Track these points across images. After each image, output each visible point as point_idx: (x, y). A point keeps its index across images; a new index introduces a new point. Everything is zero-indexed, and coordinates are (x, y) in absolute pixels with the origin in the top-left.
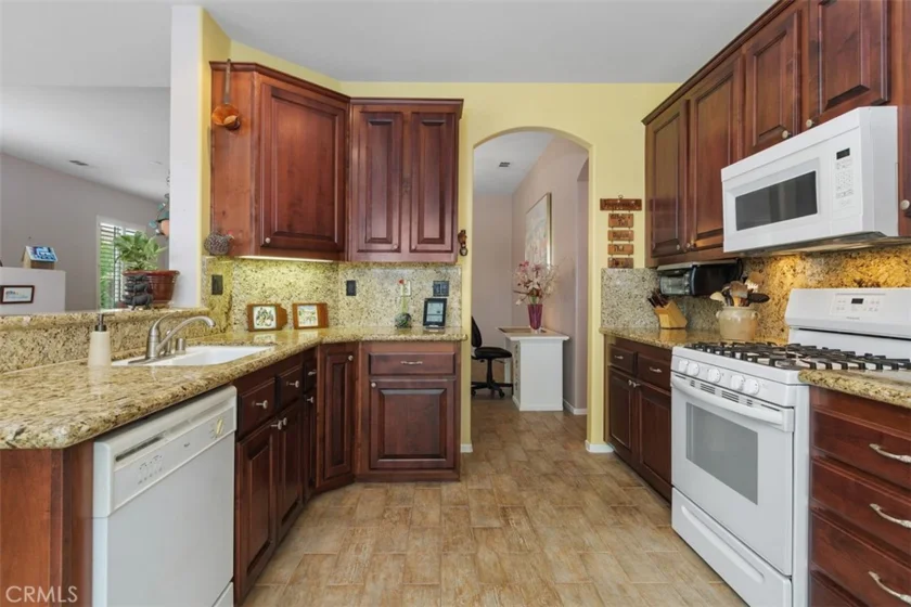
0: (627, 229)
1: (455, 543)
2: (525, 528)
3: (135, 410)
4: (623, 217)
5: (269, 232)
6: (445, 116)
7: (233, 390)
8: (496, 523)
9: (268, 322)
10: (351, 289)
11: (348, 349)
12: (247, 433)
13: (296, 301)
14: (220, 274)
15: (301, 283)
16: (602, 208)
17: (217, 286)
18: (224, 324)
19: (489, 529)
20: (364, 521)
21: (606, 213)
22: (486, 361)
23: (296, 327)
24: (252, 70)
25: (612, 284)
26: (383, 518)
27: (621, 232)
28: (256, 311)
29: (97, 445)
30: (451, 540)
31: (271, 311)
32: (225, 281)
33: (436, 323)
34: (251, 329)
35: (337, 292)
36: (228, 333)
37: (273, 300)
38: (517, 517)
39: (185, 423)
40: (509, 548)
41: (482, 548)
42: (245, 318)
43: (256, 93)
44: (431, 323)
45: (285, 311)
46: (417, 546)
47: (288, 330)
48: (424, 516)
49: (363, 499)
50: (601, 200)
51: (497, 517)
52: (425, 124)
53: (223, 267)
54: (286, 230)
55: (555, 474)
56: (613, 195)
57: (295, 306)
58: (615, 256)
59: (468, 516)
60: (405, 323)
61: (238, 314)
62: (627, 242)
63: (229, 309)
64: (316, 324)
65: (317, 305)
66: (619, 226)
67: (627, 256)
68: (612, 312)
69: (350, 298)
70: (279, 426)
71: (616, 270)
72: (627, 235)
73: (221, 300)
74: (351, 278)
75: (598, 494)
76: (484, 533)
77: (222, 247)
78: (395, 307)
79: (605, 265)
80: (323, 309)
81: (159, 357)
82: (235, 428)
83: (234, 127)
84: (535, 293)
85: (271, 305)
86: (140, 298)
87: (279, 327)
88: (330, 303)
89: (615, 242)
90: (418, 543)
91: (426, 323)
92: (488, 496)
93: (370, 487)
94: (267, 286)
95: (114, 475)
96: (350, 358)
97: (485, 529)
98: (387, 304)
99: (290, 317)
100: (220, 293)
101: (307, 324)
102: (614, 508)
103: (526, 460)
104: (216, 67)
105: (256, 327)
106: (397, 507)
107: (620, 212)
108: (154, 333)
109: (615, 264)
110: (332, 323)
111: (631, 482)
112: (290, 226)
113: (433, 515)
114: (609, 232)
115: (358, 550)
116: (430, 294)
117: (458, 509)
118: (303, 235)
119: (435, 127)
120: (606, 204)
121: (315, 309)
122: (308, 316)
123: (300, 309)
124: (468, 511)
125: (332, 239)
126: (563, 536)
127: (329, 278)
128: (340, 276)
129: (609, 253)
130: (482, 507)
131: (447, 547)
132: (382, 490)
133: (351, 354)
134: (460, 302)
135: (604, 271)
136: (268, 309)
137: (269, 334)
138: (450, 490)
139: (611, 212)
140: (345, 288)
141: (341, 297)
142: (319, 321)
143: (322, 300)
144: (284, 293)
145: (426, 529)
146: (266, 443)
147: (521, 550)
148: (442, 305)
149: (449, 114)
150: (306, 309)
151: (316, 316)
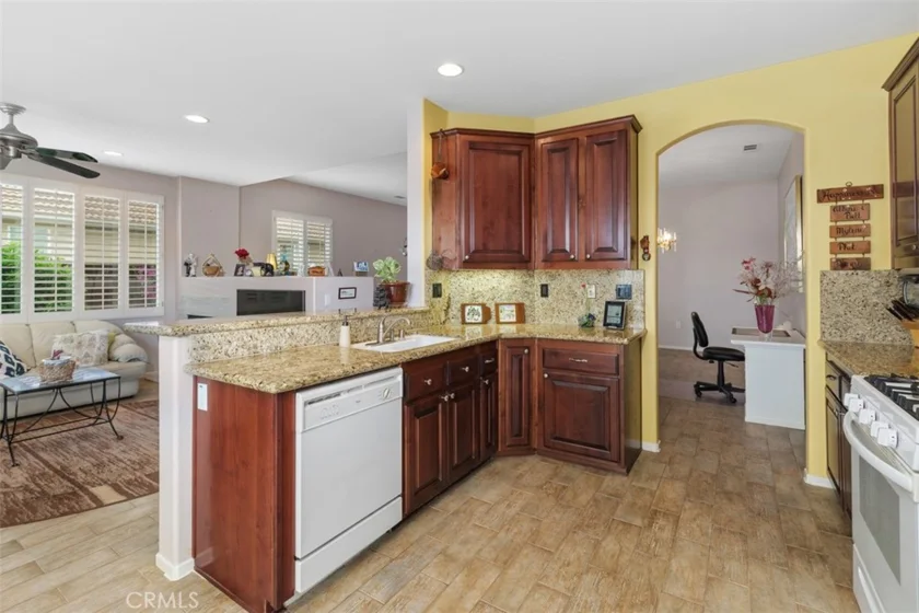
0: (861, 222)
1: (588, 526)
2: (666, 534)
3: (316, 378)
4: (853, 208)
5: (467, 252)
6: (616, 134)
7: (400, 370)
8: (638, 522)
9: (476, 317)
10: (545, 291)
11: (526, 344)
12: (415, 399)
13: (498, 301)
14: (439, 282)
15: (503, 287)
16: (820, 201)
17: (437, 291)
18: (443, 319)
19: (628, 525)
20: (525, 486)
21: (827, 207)
22: (716, 362)
23: (498, 322)
24: (454, 134)
25: (835, 290)
26: (541, 487)
27: (850, 226)
28: (467, 309)
29: (298, 394)
30: (586, 523)
31: (479, 309)
32: (443, 287)
33: (616, 325)
34: (464, 322)
35: (533, 294)
36: (447, 325)
37: (480, 300)
38: (664, 523)
39: (359, 388)
40: (637, 547)
41: (609, 538)
42: (459, 314)
43: (458, 149)
44: (610, 324)
45: (489, 309)
46: (554, 518)
47: (492, 323)
48: (575, 496)
49: (535, 469)
50: (818, 191)
51: (643, 518)
52: (599, 144)
53: (442, 278)
54: (481, 248)
55: (739, 495)
56: (837, 182)
57: (497, 306)
58: (840, 256)
59: (614, 509)
60: (588, 323)
61: (455, 311)
62: (861, 239)
63: (448, 307)
64: (514, 319)
65: (516, 304)
66: (847, 219)
67: (860, 256)
68: (836, 323)
69: (544, 299)
70: (446, 398)
71: (842, 272)
72: (859, 230)
73: (441, 302)
74: (544, 282)
75: (780, 528)
76: (621, 527)
77: (437, 263)
78: (581, 308)
79: (827, 267)
80: (520, 308)
81: (385, 342)
82: (401, 395)
83: (445, 177)
84: (766, 292)
85: (479, 305)
86: (382, 303)
87: (485, 321)
88: (527, 303)
89: (840, 240)
90: (557, 516)
91: (606, 324)
92: (647, 497)
93: (546, 461)
94: (476, 289)
95: (304, 412)
96: (526, 351)
97: (624, 523)
98: (574, 304)
99: (493, 314)
100: (440, 296)
101: (507, 320)
102: (790, 549)
103: (714, 472)
104: (434, 136)
105: (467, 321)
106: (557, 482)
107: (848, 203)
108: (381, 326)
109: (841, 265)
110: (529, 319)
111: (838, 529)
112: (484, 245)
113: (584, 498)
114: (831, 227)
115: (509, 506)
116: (612, 297)
117: (609, 499)
118: (495, 251)
119: (608, 146)
120: (824, 196)
121: (513, 308)
122: (508, 314)
123: (501, 308)
124: (618, 503)
125: (520, 252)
126: (703, 555)
127: (526, 282)
128: (536, 281)
129: (831, 253)
130: (635, 504)
131: (579, 527)
132: (553, 466)
133: (528, 348)
134: (644, 305)
135: (823, 274)
136: (476, 307)
137: (474, 327)
138: (614, 481)
139: (834, 204)
140: (540, 290)
141: (536, 298)
142: (517, 317)
143: (520, 300)
144: (489, 295)
145: (570, 507)
146: (436, 408)
147: (647, 552)
148: (620, 308)
149: (620, 131)
150: (506, 307)
151: (514, 313)
